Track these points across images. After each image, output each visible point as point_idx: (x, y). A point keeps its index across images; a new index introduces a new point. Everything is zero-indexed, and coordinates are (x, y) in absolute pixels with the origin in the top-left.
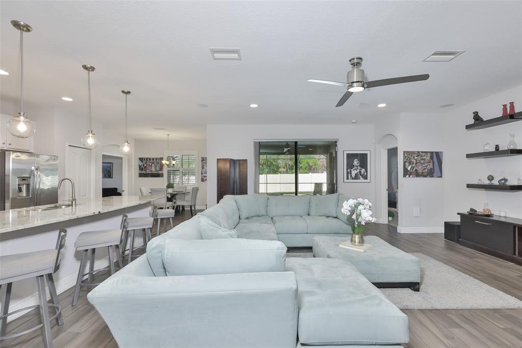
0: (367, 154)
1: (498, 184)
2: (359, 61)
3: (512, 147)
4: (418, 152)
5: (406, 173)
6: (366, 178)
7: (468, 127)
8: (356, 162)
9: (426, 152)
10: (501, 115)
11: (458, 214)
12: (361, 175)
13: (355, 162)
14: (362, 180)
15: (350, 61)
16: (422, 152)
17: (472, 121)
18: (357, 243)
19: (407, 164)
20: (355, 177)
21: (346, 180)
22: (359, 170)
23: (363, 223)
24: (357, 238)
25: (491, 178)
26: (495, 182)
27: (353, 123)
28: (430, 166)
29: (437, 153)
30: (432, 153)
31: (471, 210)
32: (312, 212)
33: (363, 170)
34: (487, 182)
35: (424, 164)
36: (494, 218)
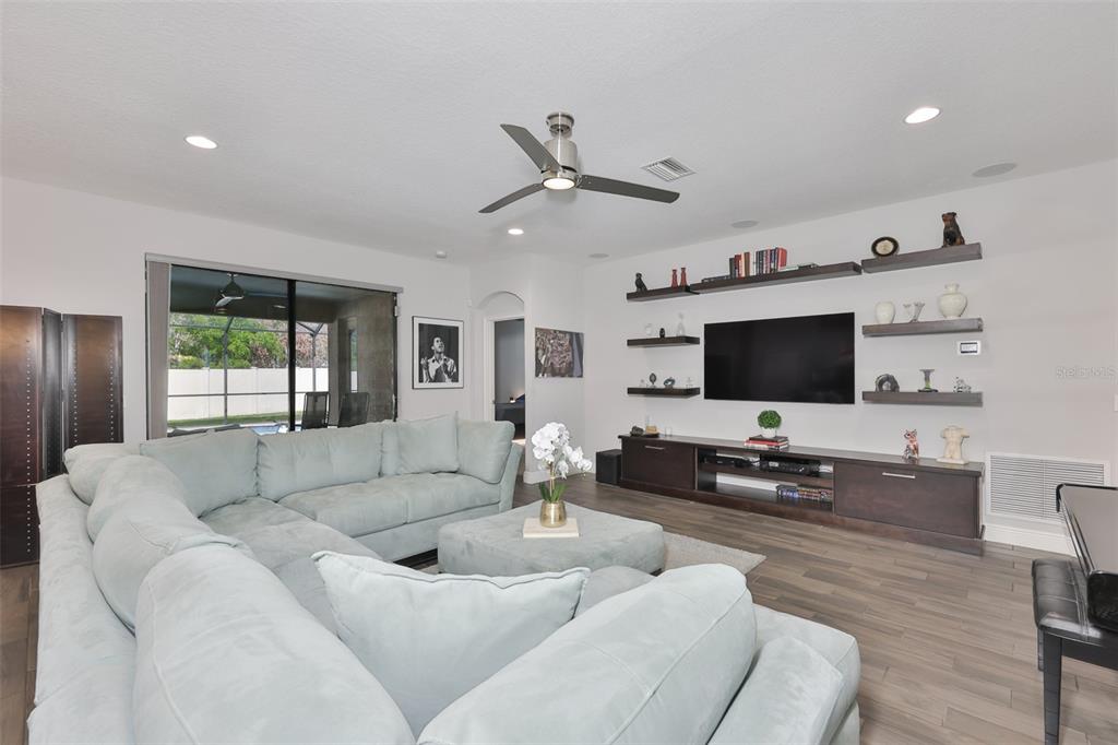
0: (457, 328)
1: (664, 387)
2: (569, 124)
3: (681, 334)
4: (555, 331)
5: (540, 369)
6: (455, 378)
7: (630, 296)
8: (437, 345)
9: (565, 333)
10: (670, 286)
11: (620, 437)
12: (446, 372)
13: (435, 343)
14: (448, 383)
15: (549, 118)
16: (560, 332)
17: (634, 289)
18: (552, 522)
19: (540, 352)
20: (436, 376)
21: (417, 385)
22: (442, 362)
23: (564, 476)
24: (553, 509)
25: (653, 378)
26: (660, 384)
27: (439, 257)
28: (569, 359)
29: (577, 334)
30: (571, 334)
31: (634, 428)
32: (389, 468)
33: (451, 362)
34: (648, 384)
35: (562, 353)
36: (661, 438)
